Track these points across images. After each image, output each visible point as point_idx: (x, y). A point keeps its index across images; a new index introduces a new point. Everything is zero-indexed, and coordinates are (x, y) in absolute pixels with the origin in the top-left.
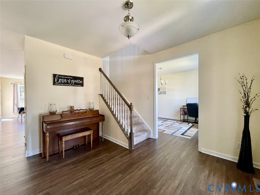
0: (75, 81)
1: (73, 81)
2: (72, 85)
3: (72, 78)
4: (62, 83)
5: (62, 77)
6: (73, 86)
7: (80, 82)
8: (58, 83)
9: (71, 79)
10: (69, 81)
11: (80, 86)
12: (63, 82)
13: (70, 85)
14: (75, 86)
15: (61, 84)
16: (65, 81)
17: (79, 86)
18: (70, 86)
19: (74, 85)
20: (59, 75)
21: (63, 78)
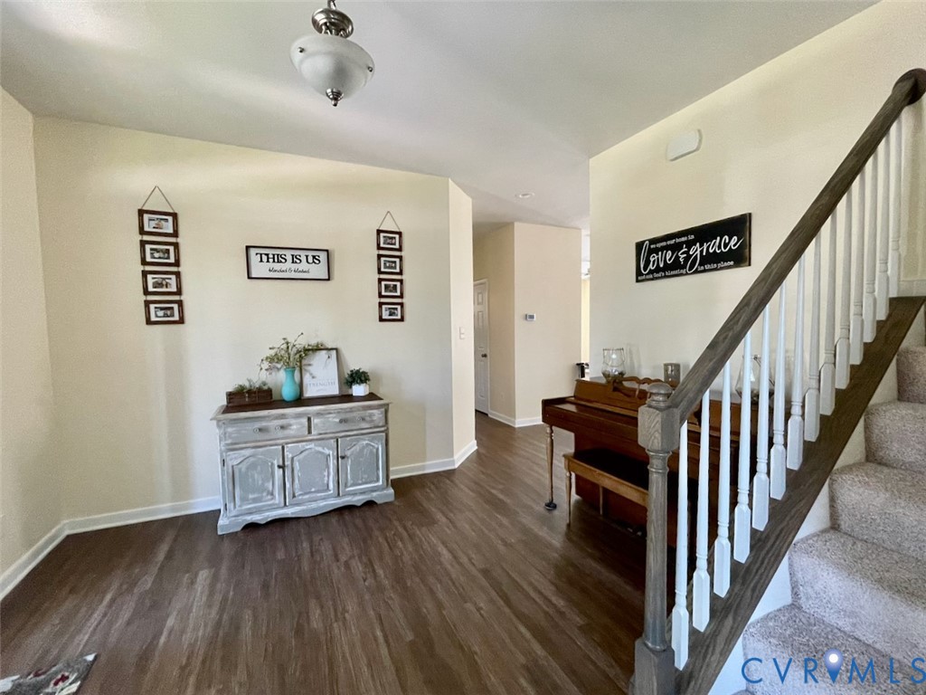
0: (705, 246)
1: (696, 250)
2: (690, 269)
3: (693, 237)
4: (658, 270)
5: (659, 245)
6: (697, 272)
7: (725, 246)
8: (648, 274)
9: (690, 244)
10: (682, 254)
11: (726, 264)
12: (661, 266)
13: (684, 271)
14: (705, 271)
15: (656, 275)
16: (668, 258)
17: (722, 268)
18: (687, 274)
19: (702, 268)
20: (653, 241)
21: (662, 249)
